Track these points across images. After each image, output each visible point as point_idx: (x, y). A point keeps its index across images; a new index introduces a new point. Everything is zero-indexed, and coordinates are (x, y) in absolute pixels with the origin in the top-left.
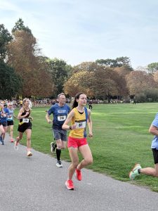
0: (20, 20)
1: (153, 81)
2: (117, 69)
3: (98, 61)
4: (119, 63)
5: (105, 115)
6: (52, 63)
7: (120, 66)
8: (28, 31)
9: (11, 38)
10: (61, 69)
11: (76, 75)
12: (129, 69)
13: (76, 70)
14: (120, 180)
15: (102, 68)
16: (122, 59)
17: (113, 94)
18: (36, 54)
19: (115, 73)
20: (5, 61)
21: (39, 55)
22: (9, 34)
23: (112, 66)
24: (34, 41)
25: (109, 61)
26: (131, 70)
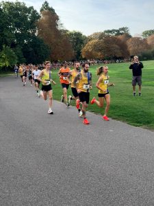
0: (46, 2)
1: (147, 44)
2: (120, 37)
3: (106, 32)
4: (121, 32)
5: (114, 72)
6: (71, 34)
7: (122, 34)
8: (52, 10)
9: (39, 17)
10: (78, 39)
11: (90, 43)
12: (129, 36)
13: (90, 39)
14: (134, 125)
15: (109, 36)
16: (123, 29)
17: (118, 56)
18: (59, 28)
19: (119, 40)
20: (36, 34)
21: (62, 28)
22: (37, 14)
23: (116, 35)
24: (57, 18)
25: (113, 31)
26: (130, 37)
